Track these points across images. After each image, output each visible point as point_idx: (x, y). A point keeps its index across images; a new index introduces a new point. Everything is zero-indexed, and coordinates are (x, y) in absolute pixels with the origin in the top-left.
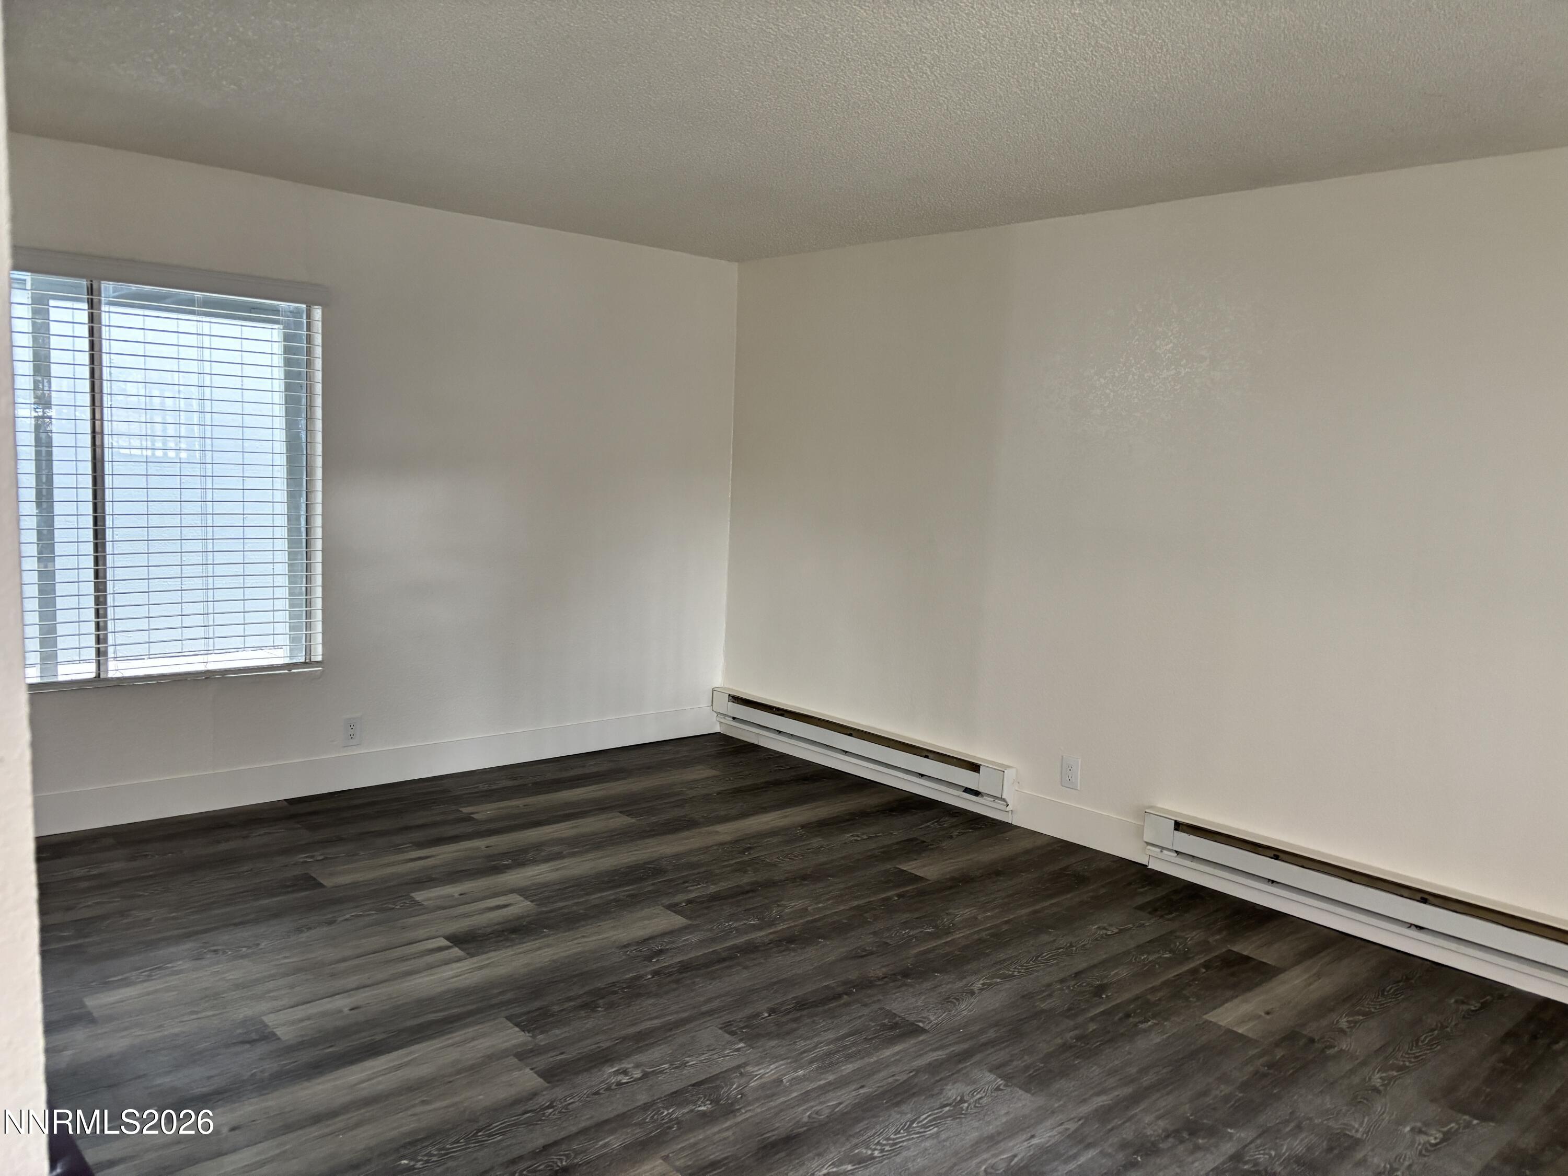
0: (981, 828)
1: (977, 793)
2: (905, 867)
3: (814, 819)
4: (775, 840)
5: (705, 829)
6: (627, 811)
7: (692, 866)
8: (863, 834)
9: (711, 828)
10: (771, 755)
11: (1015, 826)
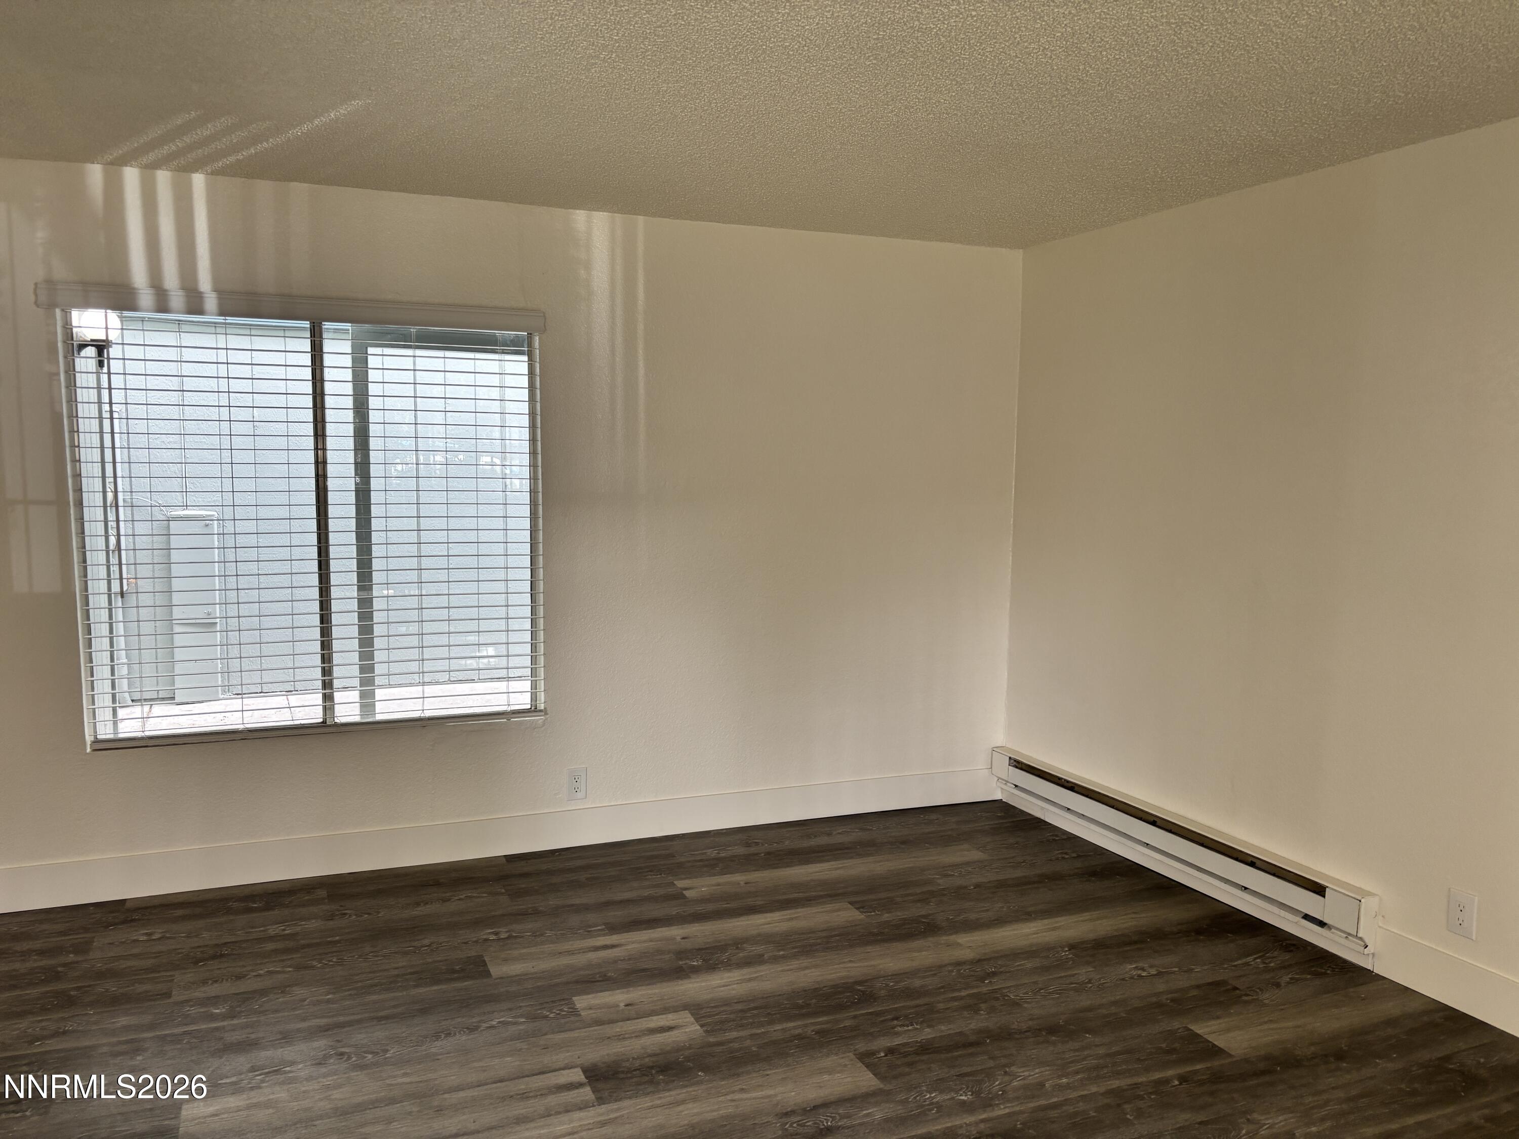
0: (1325, 974)
1: (1322, 924)
2: (1200, 1029)
3: (1091, 936)
4: (1029, 964)
5: (944, 939)
6: (856, 902)
7: (910, 994)
8: (1151, 967)
9: (953, 938)
10: (1057, 836)
11: (1377, 975)
